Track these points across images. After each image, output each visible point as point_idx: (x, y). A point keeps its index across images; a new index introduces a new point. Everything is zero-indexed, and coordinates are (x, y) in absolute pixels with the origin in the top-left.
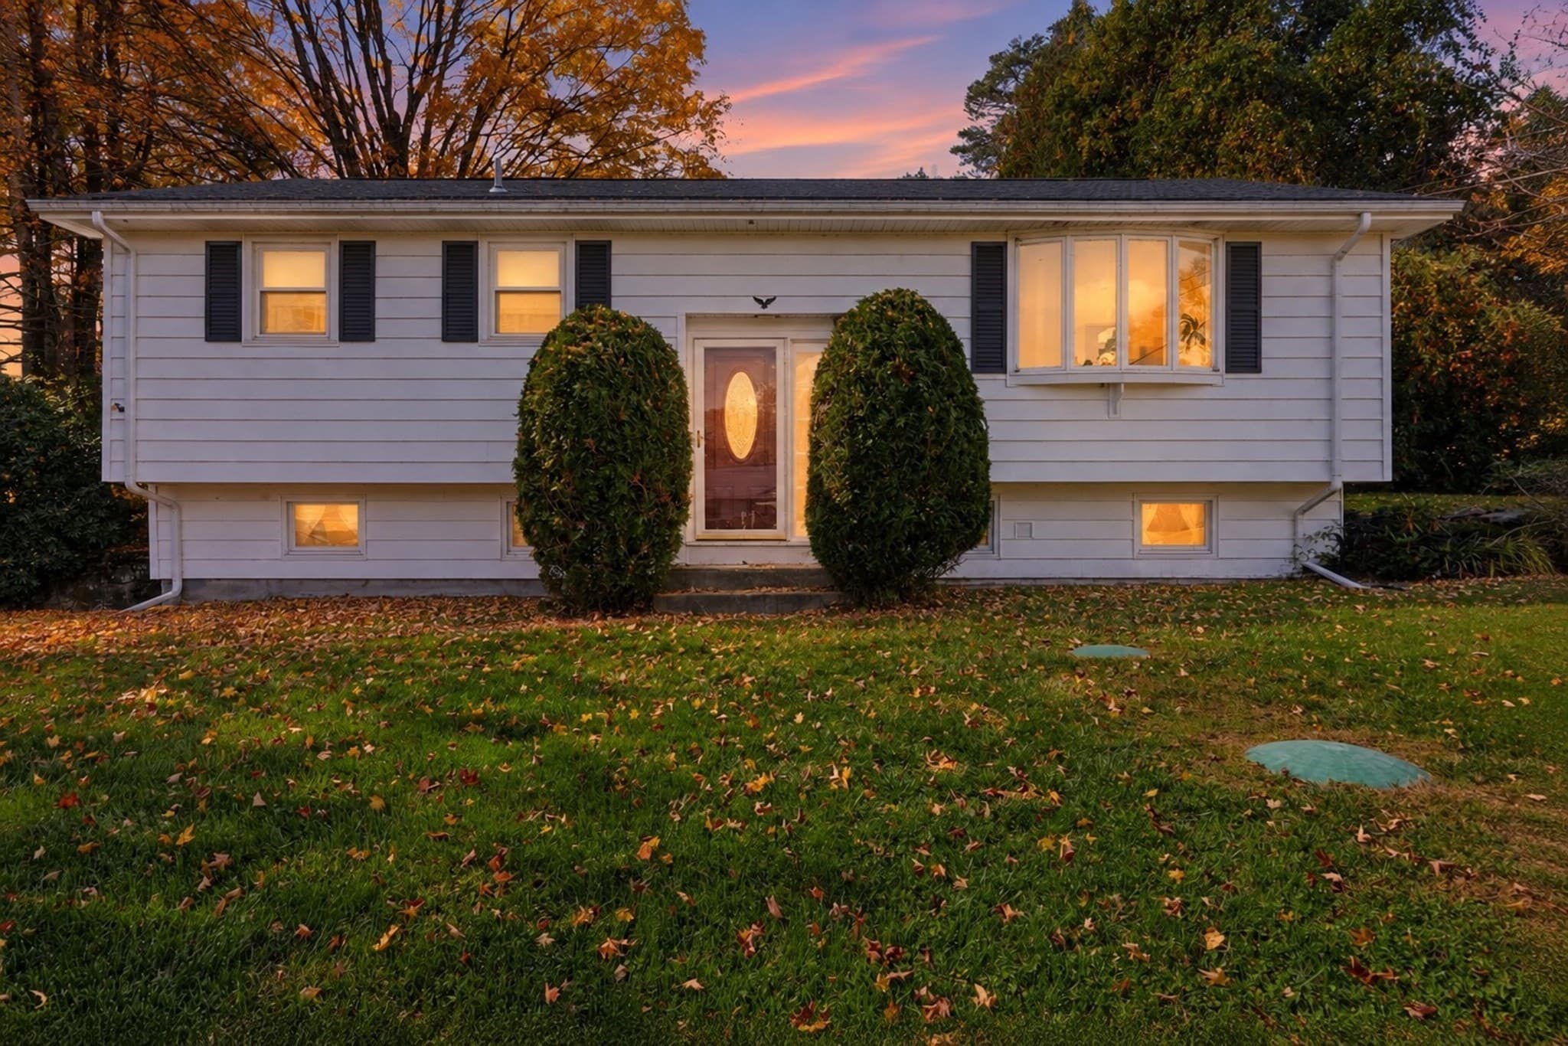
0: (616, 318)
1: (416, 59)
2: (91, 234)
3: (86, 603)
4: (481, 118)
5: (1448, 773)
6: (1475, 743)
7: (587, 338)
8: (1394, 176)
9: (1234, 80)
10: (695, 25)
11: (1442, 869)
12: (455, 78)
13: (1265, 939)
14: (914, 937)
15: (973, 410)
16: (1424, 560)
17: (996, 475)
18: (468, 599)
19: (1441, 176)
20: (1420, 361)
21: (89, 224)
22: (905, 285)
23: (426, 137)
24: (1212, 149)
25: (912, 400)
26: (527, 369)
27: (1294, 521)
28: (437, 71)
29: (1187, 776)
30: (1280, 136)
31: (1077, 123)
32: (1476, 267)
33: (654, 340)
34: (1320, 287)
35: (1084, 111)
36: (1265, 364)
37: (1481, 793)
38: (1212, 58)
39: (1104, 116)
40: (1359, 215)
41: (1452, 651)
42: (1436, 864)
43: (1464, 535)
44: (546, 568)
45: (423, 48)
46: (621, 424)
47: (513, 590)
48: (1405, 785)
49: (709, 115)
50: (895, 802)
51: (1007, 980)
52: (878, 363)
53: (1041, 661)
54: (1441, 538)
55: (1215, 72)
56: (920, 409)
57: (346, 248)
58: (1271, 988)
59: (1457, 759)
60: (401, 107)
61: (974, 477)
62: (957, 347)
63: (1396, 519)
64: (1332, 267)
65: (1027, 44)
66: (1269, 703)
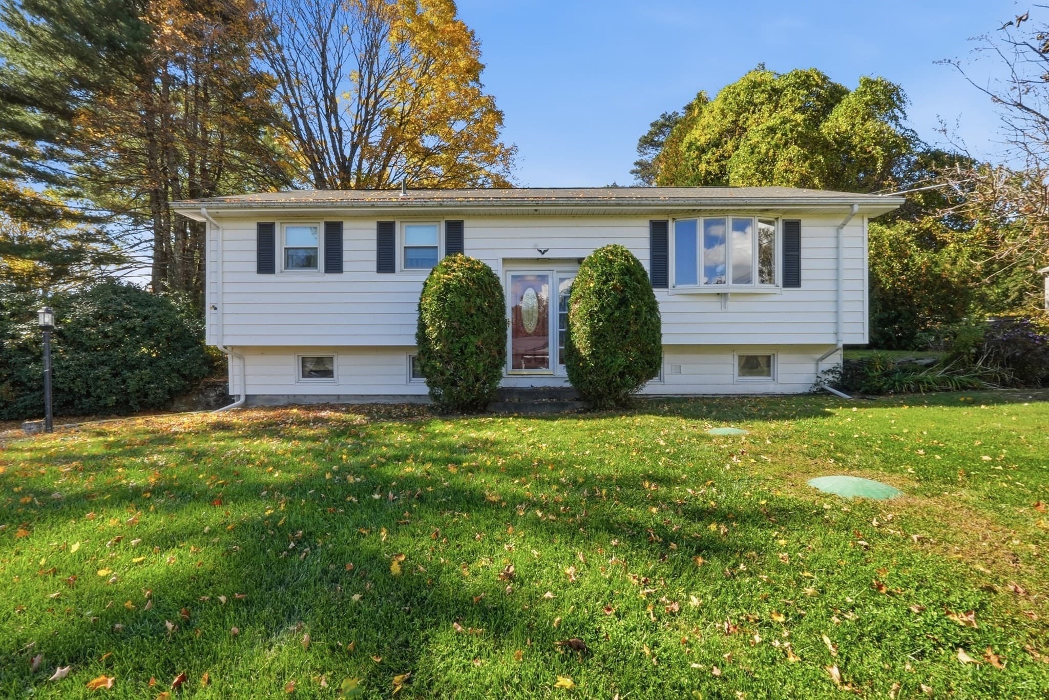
0: (468, 260)
1: (356, 128)
2: (199, 219)
3: (193, 407)
4: (389, 157)
5: (913, 492)
6: (924, 476)
7: (454, 271)
8: (866, 185)
9: (783, 135)
10: (499, 107)
11: (919, 539)
12: (375, 137)
13: (833, 574)
14: (655, 573)
15: (653, 308)
16: (885, 384)
17: (665, 341)
18: (391, 405)
19: (890, 185)
20: (880, 281)
21: (200, 214)
22: (619, 243)
23: (359, 167)
24: (771, 171)
25: (623, 302)
26: (422, 287)
27: (817, 364)
28: (365, 134)
29: (779, 493)
30: (807, 164)
31: (699, 158)
32: (909, 232)
33: (489, 272)
34: (832, 243)
35: (703, 151)
36: (803, 283)
37: (932, 501)
38: (771, 123)
39: (714, 154)
40: (852, 205)
41: (905, 431)
42: (915, 537)
43: (905, 371)
44: (432, 389)
45: (359, 122)
46: (472, 315)
47: (413, 401)
48: (892, 498)
49: (507, 155)
50: (632, 507)
51: (706, 593)
52: (605, 283)
53: (694, 436)
54: (894, 372)
55: (772, 130)
56: (627, 306)
57: (328, 225)
58: (840, 597)
59: (917, 485)
60: (347, 152)
61: (654, 342)
62: (645, 274)
63: (870, 363)
64: (838, 232)
65: (670, 117)
66: (815, 457)
